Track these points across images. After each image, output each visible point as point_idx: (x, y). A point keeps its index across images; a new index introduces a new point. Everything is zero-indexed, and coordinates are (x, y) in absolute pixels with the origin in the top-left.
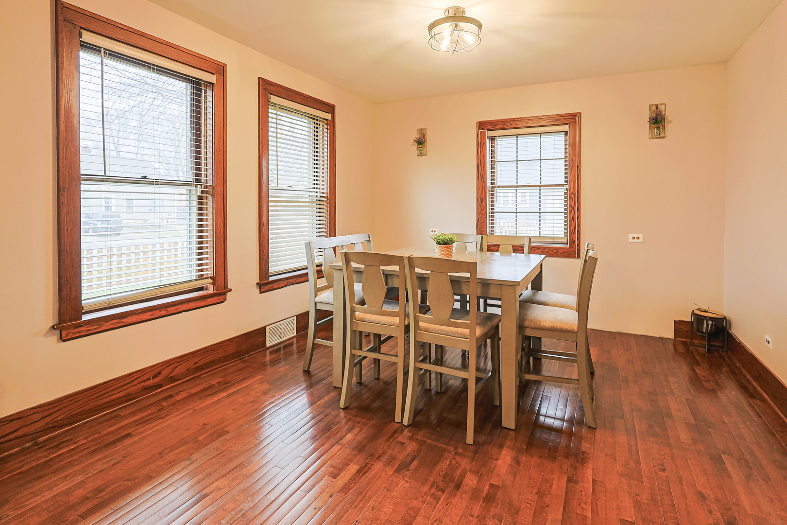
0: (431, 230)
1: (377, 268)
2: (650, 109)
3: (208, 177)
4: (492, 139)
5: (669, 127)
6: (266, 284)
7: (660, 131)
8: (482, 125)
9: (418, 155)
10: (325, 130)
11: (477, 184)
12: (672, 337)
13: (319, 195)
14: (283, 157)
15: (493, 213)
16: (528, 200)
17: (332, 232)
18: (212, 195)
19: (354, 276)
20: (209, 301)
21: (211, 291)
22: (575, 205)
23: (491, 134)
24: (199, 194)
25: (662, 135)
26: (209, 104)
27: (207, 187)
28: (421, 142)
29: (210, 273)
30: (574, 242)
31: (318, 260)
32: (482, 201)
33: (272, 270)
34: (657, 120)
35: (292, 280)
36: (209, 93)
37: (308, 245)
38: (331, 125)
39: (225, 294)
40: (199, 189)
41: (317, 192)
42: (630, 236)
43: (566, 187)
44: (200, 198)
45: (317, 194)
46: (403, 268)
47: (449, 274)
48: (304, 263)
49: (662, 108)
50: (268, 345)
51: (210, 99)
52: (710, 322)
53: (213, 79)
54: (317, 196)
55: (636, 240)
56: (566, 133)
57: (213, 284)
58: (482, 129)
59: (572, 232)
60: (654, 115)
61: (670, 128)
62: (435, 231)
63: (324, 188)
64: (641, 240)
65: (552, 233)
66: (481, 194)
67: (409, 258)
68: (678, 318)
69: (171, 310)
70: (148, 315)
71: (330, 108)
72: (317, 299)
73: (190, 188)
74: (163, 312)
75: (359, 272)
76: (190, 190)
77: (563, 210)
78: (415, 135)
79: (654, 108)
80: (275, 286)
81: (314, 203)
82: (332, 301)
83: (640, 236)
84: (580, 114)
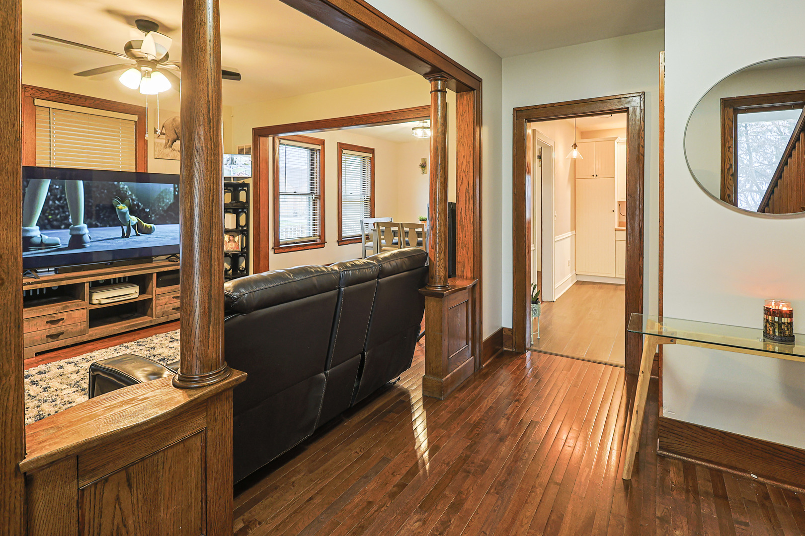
1: (389, 228)
3: (317, 191)
6: (341, 241)
10: (369, 163)
13: (366, 197)
14: (349, 179)
17: (373, 216)
18: (319, 199)
19: (381, 234)
20: (319, 246)
21: (319, 242)
24: (314, 199)
26: (318, 159)
27: (317, 195)
28: (423, 166)
29: (318, 234)
31: (367, 232)
33: (344, 235)
35: (353, 241)
36: (318, 153)
37: (361, 221)
38: (372, 160)
39: (324, 244)
40: (314, 196)
44: (314, 200)
46: (399, 228)
47: (416, 230)
48: (360, 233)
51: (318, 156)
53: (320, 147)
57: (320, 239)
63: (369, 193)
67: (401, 224)
69: (306, 248)
70: (298, 249)
71: (372, 151)
72: (365, 245)
73: (309, 196)
74: (303, 248)
75: (383, 231)
76: (309, 197)
78: (421, 162)
80: (345, 243)
81: (363, 202)
82: (372, 246)
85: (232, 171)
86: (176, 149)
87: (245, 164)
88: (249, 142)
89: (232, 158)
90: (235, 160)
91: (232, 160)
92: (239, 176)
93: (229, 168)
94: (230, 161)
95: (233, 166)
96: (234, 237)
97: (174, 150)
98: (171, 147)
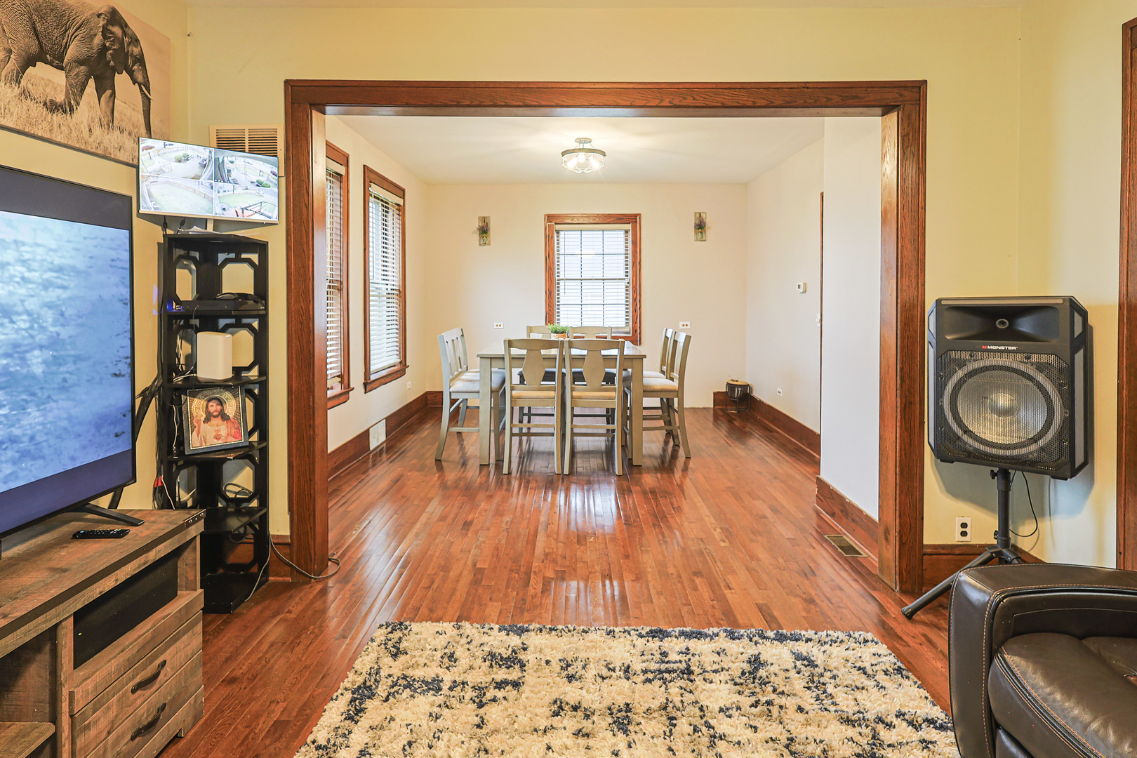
0: (495, 324)
1: (537, 352)
2: (695, 216)
4: (558, 232)
5: (708, 231)
6: (368, 385)
7: (702, 235)
8: (550, 218)
9: (480, 245)
10: (396, 216)
11: (546, 277)
12: (712, 406)
15: (558, 305)
16: (592, 292)
18: (340, 290)
21: (338, 389)
22: (636, 297)
23: (558, 227)
25: (704, 239)
26: (338, 196)
28: (484, 231)
29: (337, 372)
30: (636, 331)
32: (550, 293)
33: (371, 369)
34: (700, 226)
35: (383, 380)
36: (338, 184)
38: (401, 209)
39: (348, 393)
41: (387, 285)
42: (681, 323)
43: (627, 281)
45: (387, 287)
47: (602, 352)
49: (703, 215)
50: (371, 448)
51: (338, 190)
52: (740, 389)
53: (342, 170)
54: (387, 289)
55: (685, 327)
56: (627, 232)
57: (341, 382)
58: (550, 222)
59: (634, 322)
60: (698, 222)
61: (710, 232)
62: (500, 325)
63: (395, 279)
64: (689, 327)
65: (616, 323)
66: (550, 286)
67: (570, 341)
68: (716, 390)
71: (402, 192)
72: (452, 390)
77: (624, 302)
78: (476, 224)
79: (698, 215)
80: (377, 384)
81: (383, 296)
83: (688, 323)
84: (640, 215)
85: (216, 202)
86: (33, 92)
87: (259, 184)
88: (274, 120)
89: (217, 160)
90: (227, 166)
91: (219, 166)
92: (240, 218)
93: (207, 191)
94: (211, 169)
95: (221, 184)
96: (221, 402)
97: (26, 94)
98: (18, 81)
